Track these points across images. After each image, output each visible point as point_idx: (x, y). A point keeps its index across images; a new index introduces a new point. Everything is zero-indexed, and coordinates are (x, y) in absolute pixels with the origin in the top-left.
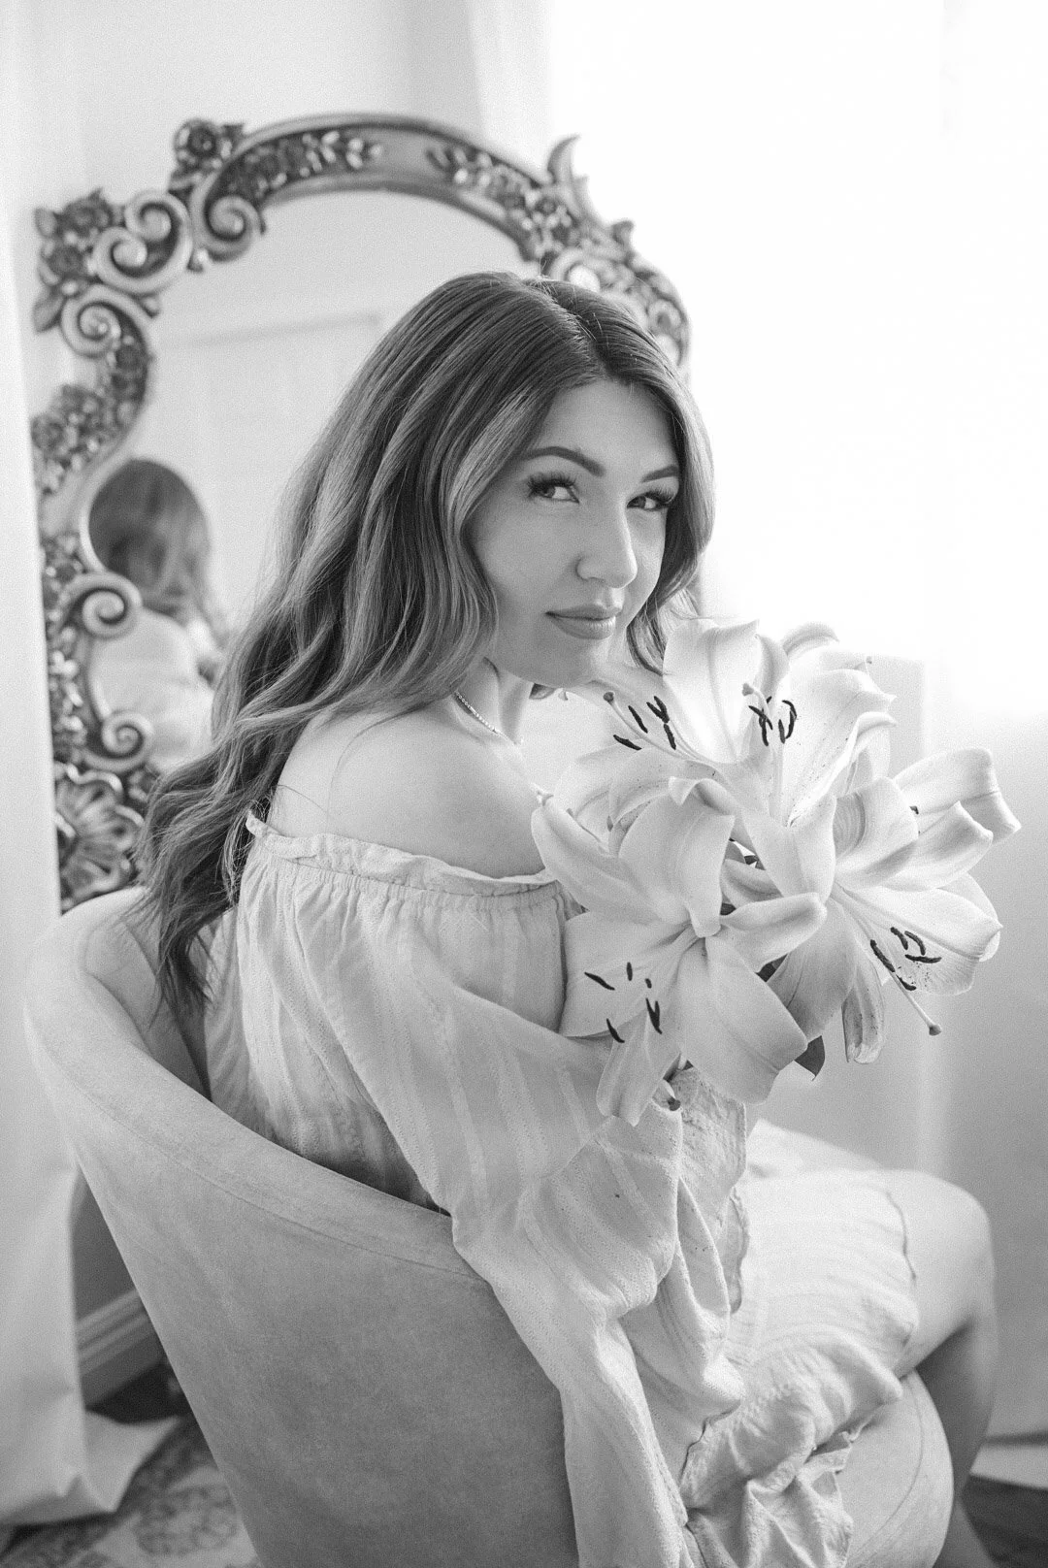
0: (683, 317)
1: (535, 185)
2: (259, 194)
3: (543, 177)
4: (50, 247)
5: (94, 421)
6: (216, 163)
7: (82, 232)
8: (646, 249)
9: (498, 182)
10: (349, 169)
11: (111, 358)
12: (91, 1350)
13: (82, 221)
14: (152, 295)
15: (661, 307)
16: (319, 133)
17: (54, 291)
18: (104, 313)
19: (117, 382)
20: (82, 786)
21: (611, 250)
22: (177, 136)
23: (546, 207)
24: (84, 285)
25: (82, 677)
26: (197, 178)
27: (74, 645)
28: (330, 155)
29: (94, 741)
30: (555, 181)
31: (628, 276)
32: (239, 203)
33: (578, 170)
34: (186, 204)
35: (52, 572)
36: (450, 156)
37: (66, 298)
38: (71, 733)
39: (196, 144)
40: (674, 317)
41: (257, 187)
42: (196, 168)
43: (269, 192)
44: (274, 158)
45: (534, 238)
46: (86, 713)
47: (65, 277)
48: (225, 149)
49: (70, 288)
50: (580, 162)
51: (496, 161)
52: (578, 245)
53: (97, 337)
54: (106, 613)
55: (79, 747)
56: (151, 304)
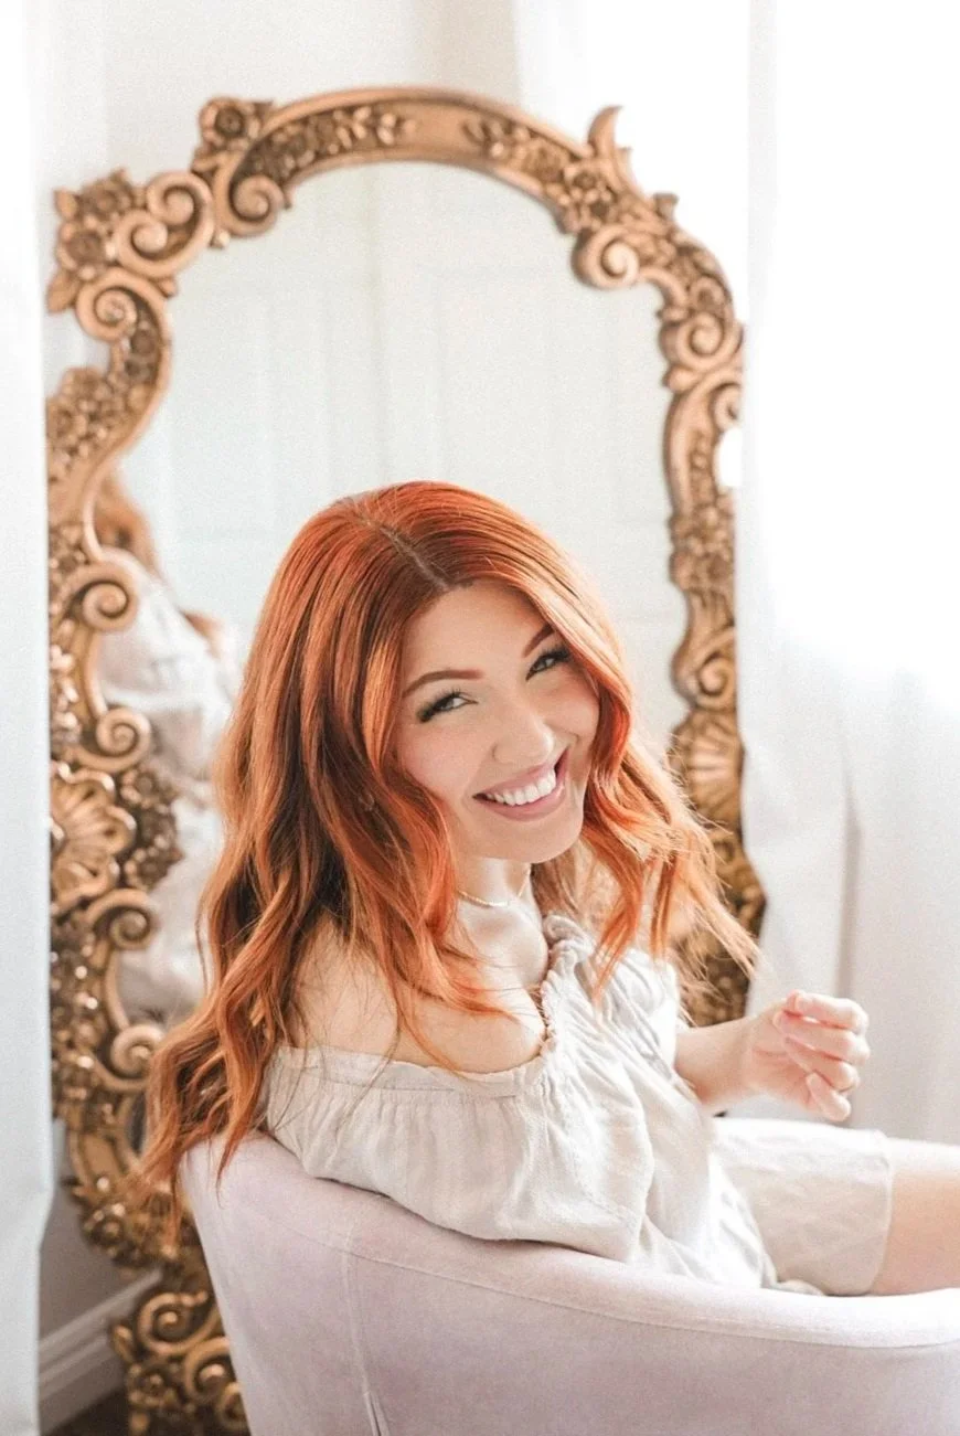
0: (727, 294)
1: (574, 158)
2: (286, 173)
3: (585, 151)
4: (69, 232)
5: (105, 408)
6: (243, 144)
7: (102, 216)
8: (691, 222)
9: (535, 155)
10: (380, 145)
11: (126, 344)
12: (54, 1372)
13: (103, 205)
14: (170, 278)
15: (706, 284)
16: (350, 110)
17: (71, 275)
18: (122, 298)
19: (130, 368)
20: (74, 786)
21: (651, 224)
22: (202, 114)
23: (586, 182)
24: (101, 268)
25: (79, 673)
26: (222, 158)
27: (72, 639)
28: (360, 132)
29: (89, 738)
30: (596, 154)
31: (669, 250)
32: (265, 184)
33: (621, 140)
34: (210, 184)
35: (55, 563)
36: (485, 129)
37: (83, 283)
38: (65, 730)
39: (224, 124)
40: (717, 295)
41: (285, 166)
42: (224, 148)
43: (296, 170)
44: (302, 137)
45: (572, 214)
46: (82, 710)
47: (83, 261)
48: (254, 130)
49: (87, 273)
50: (622, 132)
51: (534, 134)
52: (618, 221)
53: (112, 323)
54: (108, 606)
55: (71, 745)
56: (168, 287)
